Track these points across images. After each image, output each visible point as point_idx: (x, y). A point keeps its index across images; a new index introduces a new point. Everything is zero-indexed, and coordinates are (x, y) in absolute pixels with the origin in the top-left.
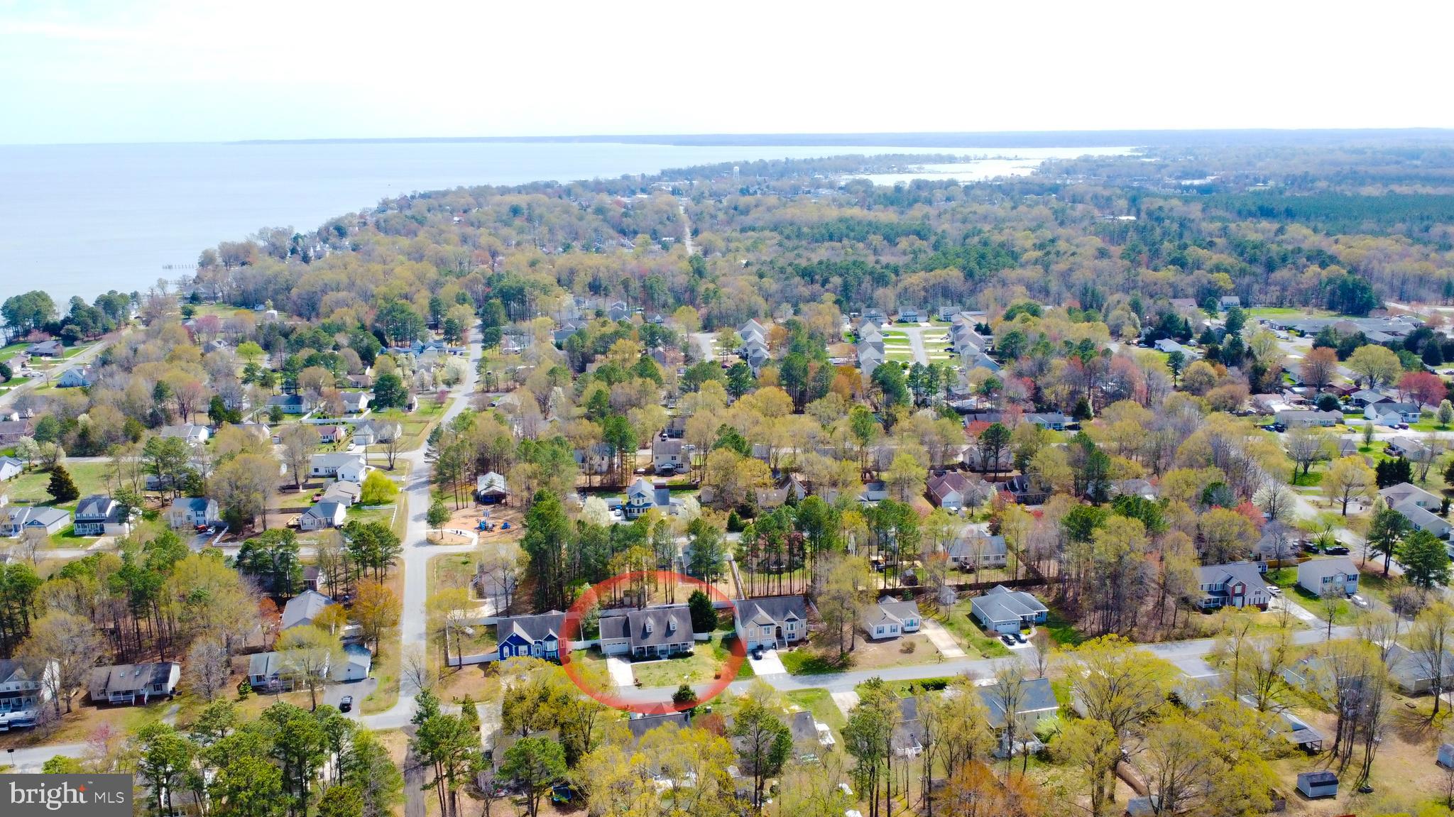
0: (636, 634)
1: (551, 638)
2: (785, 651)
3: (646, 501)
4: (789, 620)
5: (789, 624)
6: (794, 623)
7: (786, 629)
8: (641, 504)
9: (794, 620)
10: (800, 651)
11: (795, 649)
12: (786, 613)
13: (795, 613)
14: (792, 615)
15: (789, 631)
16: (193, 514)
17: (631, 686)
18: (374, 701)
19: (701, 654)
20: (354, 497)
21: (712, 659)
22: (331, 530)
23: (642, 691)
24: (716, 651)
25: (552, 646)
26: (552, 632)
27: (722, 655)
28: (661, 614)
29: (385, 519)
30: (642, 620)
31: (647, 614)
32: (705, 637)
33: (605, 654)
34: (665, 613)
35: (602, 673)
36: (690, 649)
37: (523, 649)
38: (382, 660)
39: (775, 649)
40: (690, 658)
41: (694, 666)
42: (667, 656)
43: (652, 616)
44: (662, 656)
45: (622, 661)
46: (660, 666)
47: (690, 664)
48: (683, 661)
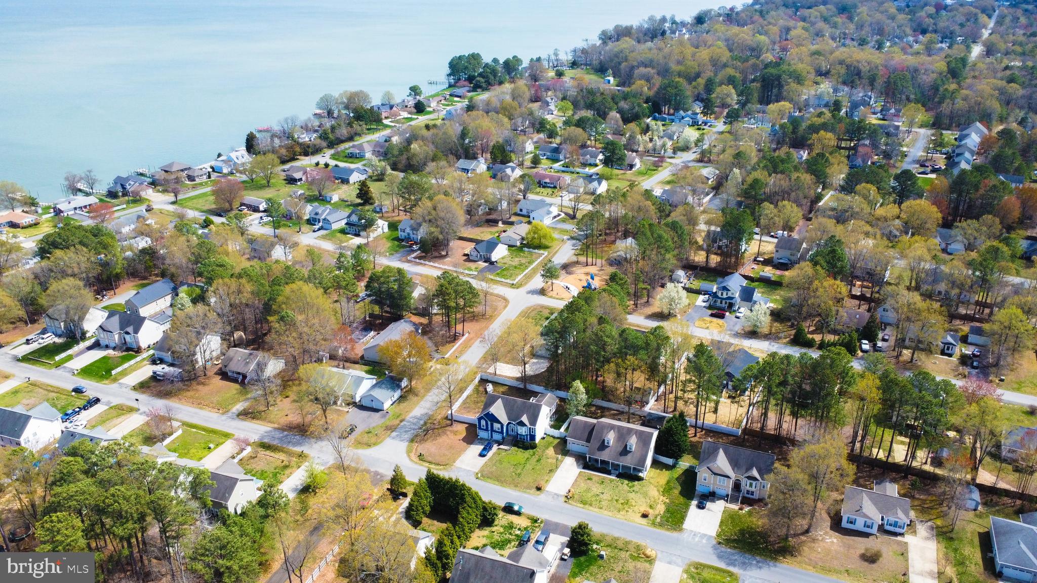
0: (595, 443)
1: (522, 424)
2: (734, 507)
3: (730, 294)
4: (749, 478)
5: (749, 482)
6: (754, 483)
7: (745, 485)
8: (725, 296)
9: (755, 479)
10: (750, 513)
11: (747, 509)
12: (749, 469)
13: (759, 472)
14: (755, 473)
15: (748, 488)
16: (411, 232)
17: (561, 496)
18: (370, 435)
19: (652, 481)
20: (523, 239)
21: (658, 491)
22: (486, 264)
23: (566, 505)
24: (668, 482)
25: (522, 431)
26: (524, 419)
27: (671, 489)
28: (625, 431)
29: (530, 263)
30: (605, 431)
31: (612, 427)
32: (669, 461)
33: (568, 451)
34: (630, 431)
35: (551, 471)
36: (641, 474)
37: (497, 426)
38: (411, 396)
39: (727, 501)
40: (636, 483)
41: (634, 493)
42: (617, 472)
43: (617, 430)
44: (612, 471)
45: (577, 463)
46: (603, 482)
47: (631, 490)
48: (627, 484)
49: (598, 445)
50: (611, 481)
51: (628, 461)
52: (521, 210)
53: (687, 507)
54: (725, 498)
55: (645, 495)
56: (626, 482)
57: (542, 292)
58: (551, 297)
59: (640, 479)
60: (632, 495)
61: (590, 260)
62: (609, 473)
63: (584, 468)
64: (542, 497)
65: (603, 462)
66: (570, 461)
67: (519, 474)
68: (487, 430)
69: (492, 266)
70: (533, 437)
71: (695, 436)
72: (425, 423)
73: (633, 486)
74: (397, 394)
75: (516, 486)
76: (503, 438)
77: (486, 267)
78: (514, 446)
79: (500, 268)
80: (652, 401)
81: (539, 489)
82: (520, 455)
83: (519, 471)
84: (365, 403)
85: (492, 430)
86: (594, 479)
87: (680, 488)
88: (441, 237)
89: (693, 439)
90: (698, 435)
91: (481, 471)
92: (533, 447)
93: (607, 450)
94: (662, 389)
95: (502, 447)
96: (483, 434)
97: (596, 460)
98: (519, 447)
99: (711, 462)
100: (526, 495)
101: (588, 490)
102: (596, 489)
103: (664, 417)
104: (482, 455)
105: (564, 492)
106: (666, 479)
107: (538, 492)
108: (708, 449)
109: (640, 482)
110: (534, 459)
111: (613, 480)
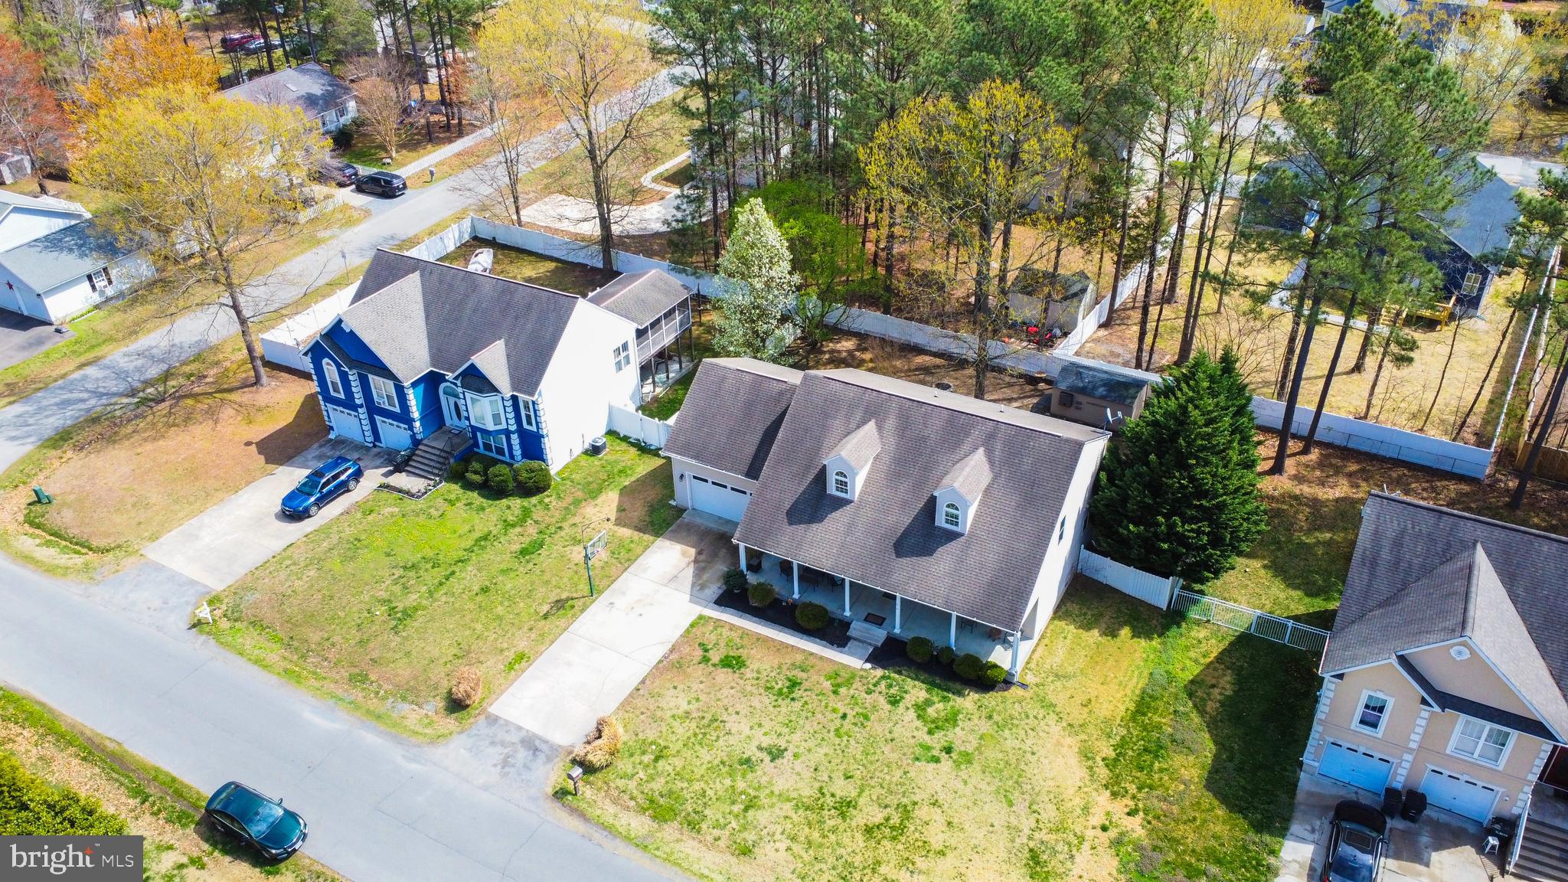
0: (782, 483)
17: (555, 749)
19: (1057, 693)
21: (1086, 755)
23: (554, 813)
24: (1144, 705)
25: (484, 412)
26: (493, 360)
27: (1156, 750)
28: (934, 428)
30: (837, 424)
31: (874, 407)
32: (1157, 590)
33: (680, 511)
34: (958, 426)
35: (560, 604)
36: (999, 656)
39: (1499, 857)
40: (969, 701)
41: (946, 764)
42: (879, 635)
43: (891, 423)
44: (857, 628)
45: (699, 571)
46: (794, 684)
47: (937, 741)
48: (921, 709)
49: (790, 489)
50: (840, 680)
51: (937, 583)
54: (1490, 838)
56: (916, 691)
59: (990, 679)
60: (935, 778)
62: (834, 633)
63: (725, 601)
65: (812, 577)
66: (665, 563)
67: (408, 614)
68: (350, 403)
70: (533, 446)
71: (1277, 469)
72: (167, 376)
73: (952, 719)
75: (359, 679)
76: (411, 440)
78: (457, 476)
80: (1087, 325)
81: (456, 705)
83: (412, 599)
85: (372, 407)
86: (760, 663)
87: (1207, 747)
89: (1267, 485)
90: (1290, 464)
91: (240, 589)
92: (533, 487)
93: (836, 521)
94: (1131, 284)
95: (401, 480)
97: (786, 567)
98: (469, 486)
99: (1419, 628)
100: (371, 738)
101: (710, 725)
103: (1139, 384)
104: (293, 511)
105: (569, 735)
106: (1136, 683)
107: (450, 723)
108: (1398, 543)
109: (992, 699)
110: (515, 540)
111: (852, 677)
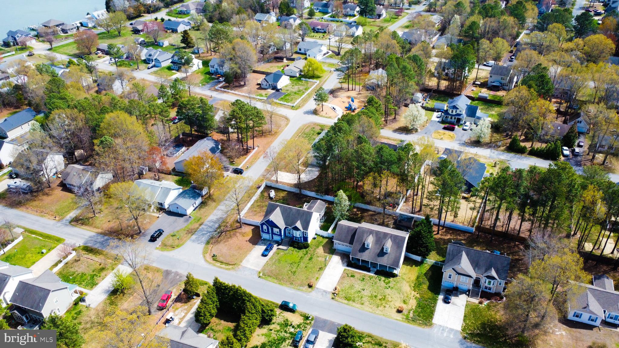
0: (357, 246)
1: (296, 229)
2: (475, 301)
3: (458, 112)
4: (488, 277)
5: (488, 280)
6: (492, 282)
7: (484, 282)
8: (454, 113)
9: (493, 278)
10: (488, 306)
11: (486, 302)
12: (488, 269)
13: (497, 272)
14: (493, 273)
15: (487, 285)
16: (218, 68)
17: (329, 292)
18: (174, 238)
19: (404, 277)
20: (301, 71)
21: (410, 286)
22: (274, 91)
23: (333, 301)
24: (418, 277)
25: (297, 234)
26: (299, 225)
27: (420, 284)
28: (382, 236)
29: (306, 89)
30: (365, 235)
31: (371, 232)
32: (418, 258)
33: (335, 250)
34: (386, 235)
35: (320, 269)
36: (395, 272)
37: (276, 230)
38: (210, 202)
39: (468, 295)
40: (391, 279)
41: (389, 289)
42: (375, 270)
43: (374, 235)
44: (371, 269)
45: (342, 261)
46: (364, 279)
47: (387, 286)
48: (384, 281)
49: (359, 247)
50: (371, 278)
51: (384, 261)
52: (300, 50)
53: (435, 301)
54: (467, 292)
55: (399, 291)
56: (383, 278)
57: (315, 112)
58: (322, 116)
59: (394, 276)
60: (388, 291)
61: (350, 86)
62: (368, 270)
63: (348, 266)
64: (313, 294)
65: (363, 261)
66: (336, 259)
67: (295, 272)
68: (268, 233)
69: (277, 93)
70: (306, 239)
71: (438, 233)
72: (220, 227)
73: (389, 282)
74: (199, 201)
75: (291, 284)
76: (282, 239)
77: (273, 94)
78: (291, 246)
79: (284, 94)
80: (402, 204)
81: (310, 286)
82: (295, 254)
83: (294, 270)
84: (172, 209)
85: (273, 233)
86: (357, 276)
87: (428, 283)
88: (239, 71)
89: (436, 237)
90: (440, 232)
91: (263, 270)
92: (306, 246)
93: (367, 252)
94: (410, 192)
95: (280, 247)
96: (265, 236)
97: (359, 260)
98: (294, 247)
99: (455, 264)
100: (299, 293)
101: (352, 287)
102: (358, 286)
103: (413, 218)
104: (264, 255)
105: (331, 289)
106: (416, 274)
107: (310, 289)
108: (453, 251)
109: (395, 279)
110: (307, 258)
111: (372, 277)
